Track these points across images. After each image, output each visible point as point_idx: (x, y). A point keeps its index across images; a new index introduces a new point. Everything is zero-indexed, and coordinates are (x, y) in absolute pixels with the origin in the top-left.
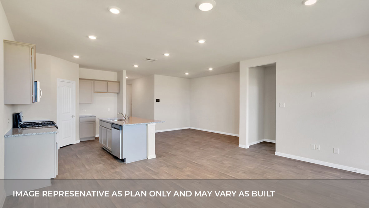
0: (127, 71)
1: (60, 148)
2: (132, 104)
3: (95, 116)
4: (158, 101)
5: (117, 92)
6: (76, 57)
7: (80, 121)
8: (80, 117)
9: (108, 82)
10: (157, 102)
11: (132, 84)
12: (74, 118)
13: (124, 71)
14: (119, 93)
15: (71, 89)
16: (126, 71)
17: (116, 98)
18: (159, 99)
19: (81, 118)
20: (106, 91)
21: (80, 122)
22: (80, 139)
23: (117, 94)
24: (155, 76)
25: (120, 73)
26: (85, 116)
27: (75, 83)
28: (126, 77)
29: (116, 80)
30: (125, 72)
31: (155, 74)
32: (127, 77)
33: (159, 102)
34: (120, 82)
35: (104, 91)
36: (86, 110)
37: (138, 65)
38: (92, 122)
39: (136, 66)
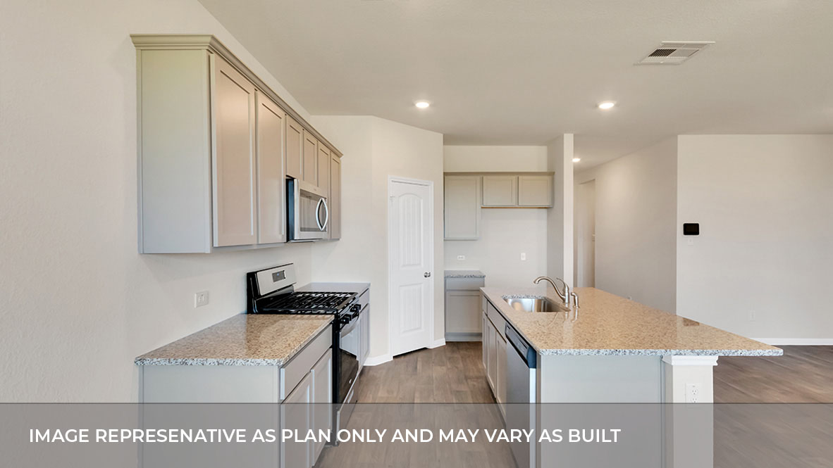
0: (574, 135)
1: (394, 357)
2: (593, 240)
3: (484, 277)
4: (691, 229)
5: (547, 204)
6: (422, 105)
7: (447, 288)
8: (446, 278)
9: (520, 177)
11: (594, 180)
12: (431, 279)
13: (566, 136)
14: (551, 208)
15: (422, 201)
16: (572, 136)
17: (544, 223)
18: (697, 225)
19: (447, 280)
20: (514, 203)
21: (446, 290)
22: (446, 335)
23: (545, 210)
24: (681, 139)
25: (553, 145)
26: (456, 275)
27: (433, 185)
28: (572, 160)
29: (545, 170)
30: (568, 140)
31: (680, 133)
32: (577, 160)
33: (697, 233)
34: (554, 173)
35: (509, 204)
36: (464, 257)
37: (615, 102)
38: (474, 293)
39: (607, 106)
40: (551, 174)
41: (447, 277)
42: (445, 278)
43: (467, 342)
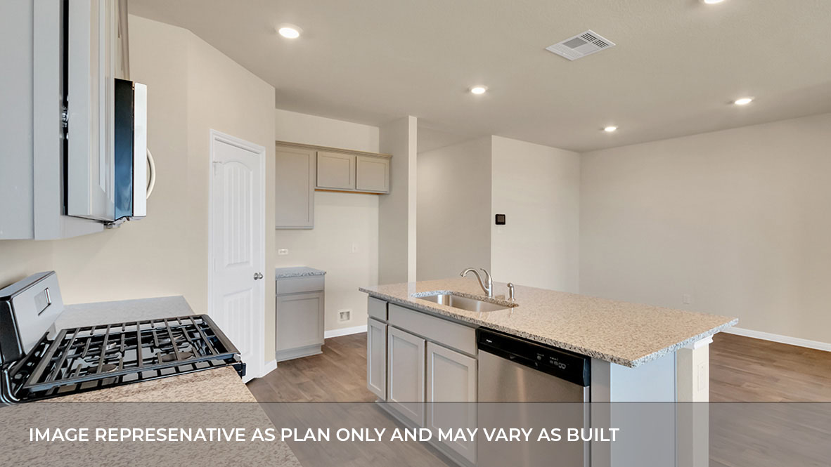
0: (419, 120)
3: (324, 274)
4: (500, 220)
7: (278, 292)
9: (358, 157)
10: (497, 223)
12: (262, 282)
13: (410, 118)
14: (387, 193)
15: (251, 173)
16: (416, 119)
17: (375, 211)
18: (504, 215)
19: (279, 281)
20: (352, 187)
21: (277, 295)
22: (277, 354)
23: (379, 197)
24: (495, 140)
25: (392, 128)
27: (264, 152)
31: (494, 134)
33: (504, 223)
34: (392, 156)
35: (345, 186)
36: (287, 250)
37: (487, 88)
38: (314, 295)
39: (478, 91)
40: (390, 158)
41: (279, 278)
42: (276, 278)
43: (303, 358)
